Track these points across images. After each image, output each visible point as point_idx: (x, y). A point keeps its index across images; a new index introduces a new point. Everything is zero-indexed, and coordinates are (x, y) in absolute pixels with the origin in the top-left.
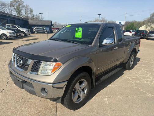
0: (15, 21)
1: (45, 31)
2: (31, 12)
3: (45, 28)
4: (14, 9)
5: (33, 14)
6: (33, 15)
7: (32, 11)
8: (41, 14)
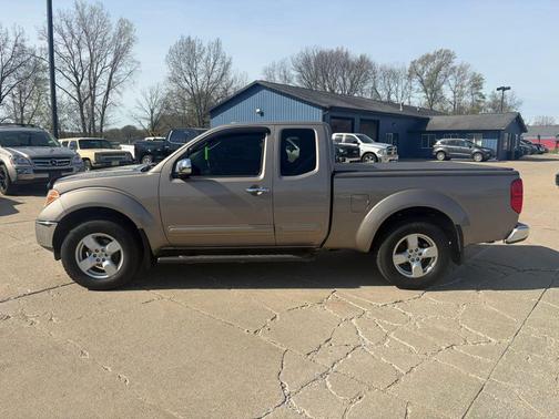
0: (378, 121)
1: (476, 150)
2: (476, 85)
3: (480, 143)
4: (422, 82)
5: (483, 92)
6: (481, 95)
7: (477, 83)
8: (504, 89)
